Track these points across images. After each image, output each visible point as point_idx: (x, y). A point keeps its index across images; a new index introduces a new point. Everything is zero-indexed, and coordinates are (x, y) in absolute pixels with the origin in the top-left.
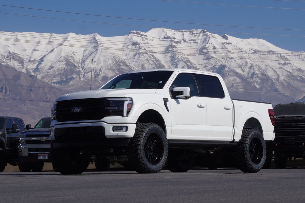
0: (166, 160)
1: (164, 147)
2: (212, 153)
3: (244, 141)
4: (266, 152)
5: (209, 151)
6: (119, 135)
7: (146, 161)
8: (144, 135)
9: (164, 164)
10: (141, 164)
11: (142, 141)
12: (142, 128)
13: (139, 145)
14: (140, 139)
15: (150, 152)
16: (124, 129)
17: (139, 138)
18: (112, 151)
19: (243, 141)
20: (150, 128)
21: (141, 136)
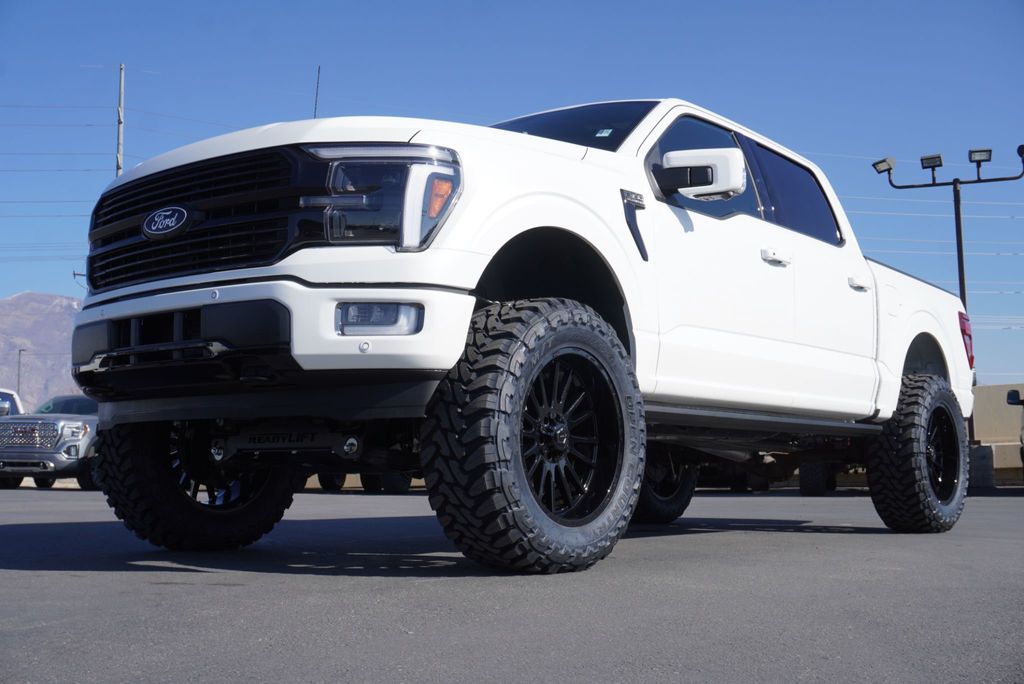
0: (634, 499)
1: (627, 429)
2: (769, 459)
3: (906, 415)
4: (968, 460)
5: (761, 453)
6: (371, 350)
7: (527, 508)
8: (520, 356)
9: (625, 518)
10: (502, 526)
11: (508, 388)
12: (506, 322)
13: (486, 413)
14: (495, 381)
15: (554, 454)
16: (405, 320)
17: (491, 375)
18: (352, 444)
19: (902, 418)
20: (554, 324)
21: (499, 361)
